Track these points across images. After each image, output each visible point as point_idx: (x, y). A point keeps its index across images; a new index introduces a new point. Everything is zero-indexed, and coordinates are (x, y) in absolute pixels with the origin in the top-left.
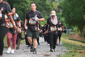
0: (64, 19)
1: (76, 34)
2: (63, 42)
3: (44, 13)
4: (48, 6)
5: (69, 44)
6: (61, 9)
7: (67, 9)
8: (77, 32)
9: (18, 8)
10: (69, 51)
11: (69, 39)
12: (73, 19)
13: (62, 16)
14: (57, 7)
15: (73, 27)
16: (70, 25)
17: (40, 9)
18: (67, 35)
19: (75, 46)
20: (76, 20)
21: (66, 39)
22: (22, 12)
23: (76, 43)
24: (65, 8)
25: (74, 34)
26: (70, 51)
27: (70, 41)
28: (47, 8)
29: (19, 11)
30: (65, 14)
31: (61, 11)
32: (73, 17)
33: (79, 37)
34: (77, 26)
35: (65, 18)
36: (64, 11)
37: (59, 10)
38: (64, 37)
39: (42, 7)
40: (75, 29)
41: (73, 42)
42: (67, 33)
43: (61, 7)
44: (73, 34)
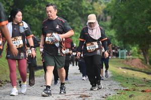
0: (115, 32)
1: (135, 58)
2: (113, 72)
3: (79, 22)
4: (86, 9)
5: (124, 76)
6: (109, 15)
7: (120, 14)
8: (137, 54)
9: (32, 13)
10: (122, 88)
11: (123, 67)
12: (130, 32)
13: (111, 27)
14: (102, 12)
15: (130, 47)
16: (125, 42)
17: (72, 16)
18: (120, 61)
19: (133, 79)
20: (135, 34)
21: (118, 68)
22: (40, 20)
23: (136, 75)
24: (117, 13)
25: (133, 59)
26: (125, 88)
27: (125, 71)
28: (84, 13)
29: (34, 18)
30: (116, 23)
31: (109, 18)
32: (130, 29)
33: (141, 64)
34: (138, 45)
35: (116, 30)
36: (115, 18)
37: (106, 17)
38: (115, 64)
39: (75, 12)
40: (135, 51)
41: (130, 72)
42: (120, 57)
43: (108, 12)
44: (130, 58)
